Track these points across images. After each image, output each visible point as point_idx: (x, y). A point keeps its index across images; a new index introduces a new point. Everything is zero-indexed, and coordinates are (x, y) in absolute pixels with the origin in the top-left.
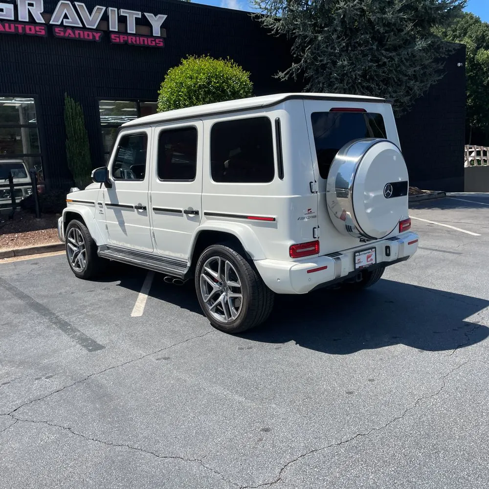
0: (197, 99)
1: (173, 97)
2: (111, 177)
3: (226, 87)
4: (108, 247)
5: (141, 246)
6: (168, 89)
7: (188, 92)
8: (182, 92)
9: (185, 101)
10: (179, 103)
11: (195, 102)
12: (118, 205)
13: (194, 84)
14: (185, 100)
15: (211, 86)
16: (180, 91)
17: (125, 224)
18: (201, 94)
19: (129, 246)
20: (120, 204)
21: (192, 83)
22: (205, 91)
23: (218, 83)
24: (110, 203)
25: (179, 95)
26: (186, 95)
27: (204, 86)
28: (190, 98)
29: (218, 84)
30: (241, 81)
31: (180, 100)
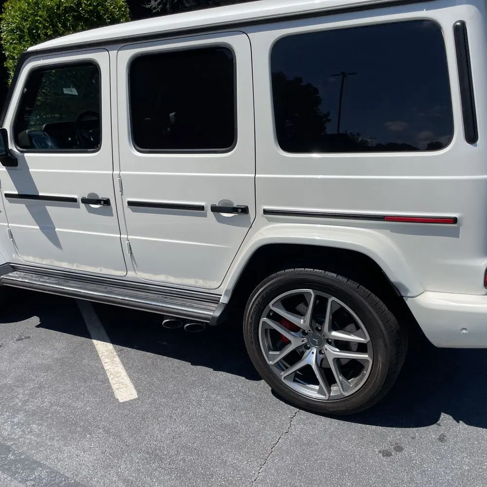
0: (64, 26)
1: (27, 25)
2: (12, 146)
3: (102, 12)
4: (13, 267)
5: (96, 266)
6: (16, 12)
7: (49, 17)
8: (40, 16)
9: (47, 29)
10: (37, 32)
11: (61, 32)
12: (37, 197)
13: (56, 5)
14: (45, 27)
15: (82, 10)
16: (37, 15)
17: (56, 229)
18: (70, 20)
19: (65, 266)
20: (40, 194)
21: (54, 4)
22: (73, 16)
23: (90, 5)
24: (16, 193)
25: (36, 20)
26: (45, 20)
27: (71, 9)
28: (54, 26)
29: (91, 8)
30: (119, 5)
31: (37, 28)
